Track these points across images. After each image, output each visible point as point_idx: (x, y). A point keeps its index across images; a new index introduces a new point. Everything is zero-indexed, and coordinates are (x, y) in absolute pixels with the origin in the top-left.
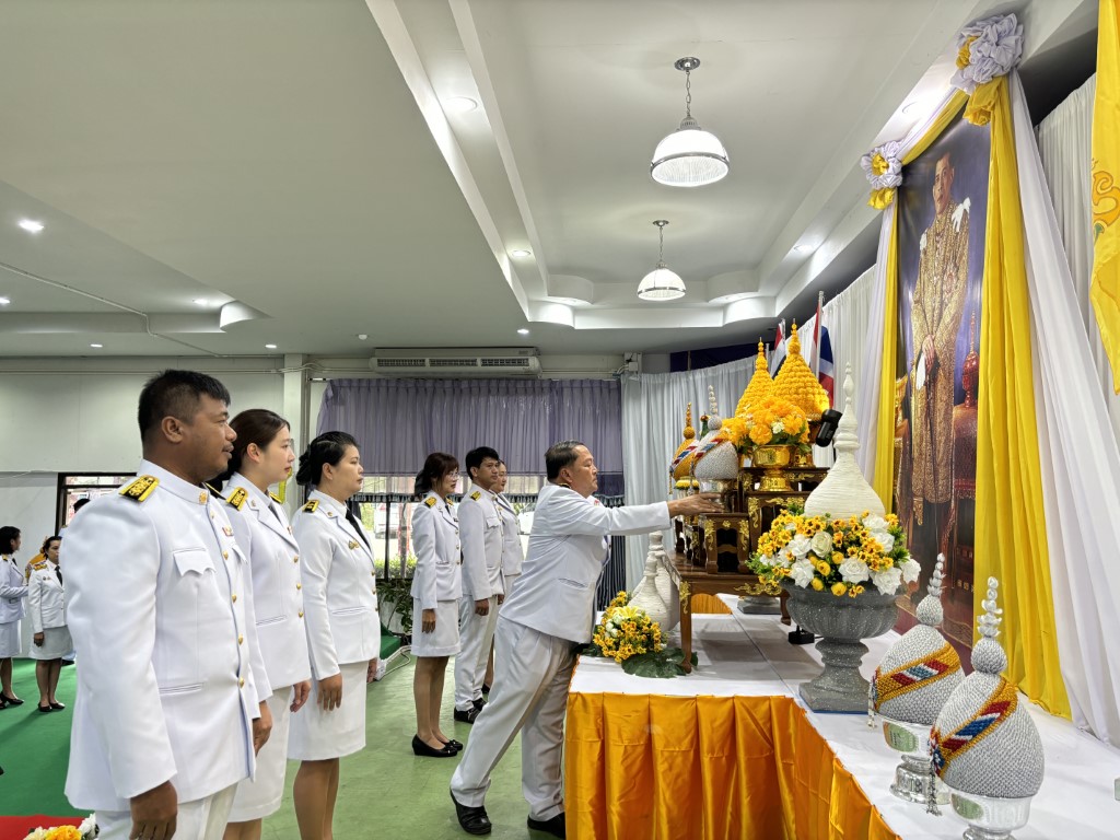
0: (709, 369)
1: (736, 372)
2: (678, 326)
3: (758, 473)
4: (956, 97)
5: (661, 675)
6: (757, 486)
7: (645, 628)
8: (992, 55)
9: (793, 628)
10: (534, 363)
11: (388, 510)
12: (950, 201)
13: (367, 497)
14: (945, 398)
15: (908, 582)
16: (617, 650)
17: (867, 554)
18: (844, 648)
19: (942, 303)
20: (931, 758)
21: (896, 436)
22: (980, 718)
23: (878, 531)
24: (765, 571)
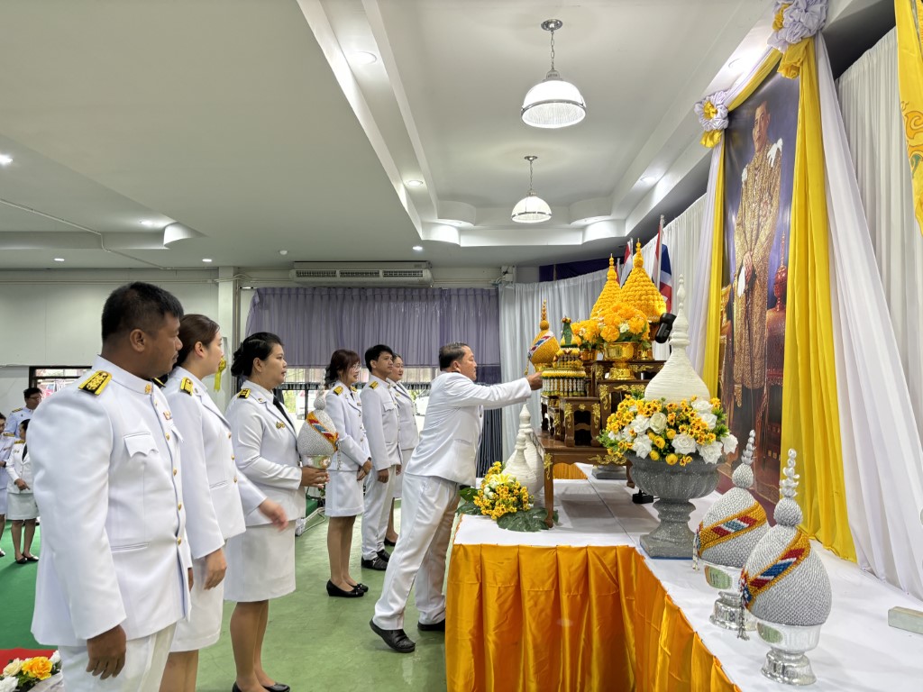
0: (571, 280)
1: (593, 283)
2: (545, 244)
3: (608, 365)
4: (771, 56)
5: (529, 529)
6: (607, 376)
7: (516, 491)
8: (801, 20)
9: (636, 491)
10: (427, 274)
11: (306, 396)
12: (767, 141)
13: (289, 385)
14: (760, 303)
15: (727, 452)
16: (493, 509)
17: (695, 431)
18: (676, 506)
19: (759, 225)
20: (741, 594)
21: (721, 334)
22: (780, 562)
23: (704, 412)
24: (612, 445)
